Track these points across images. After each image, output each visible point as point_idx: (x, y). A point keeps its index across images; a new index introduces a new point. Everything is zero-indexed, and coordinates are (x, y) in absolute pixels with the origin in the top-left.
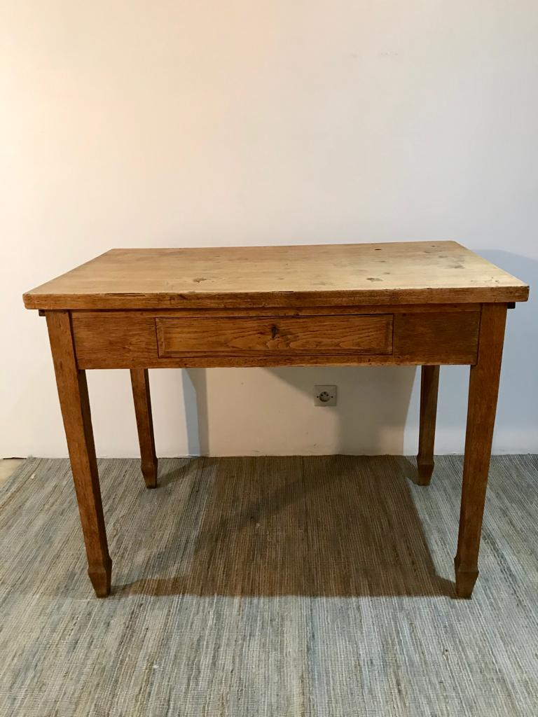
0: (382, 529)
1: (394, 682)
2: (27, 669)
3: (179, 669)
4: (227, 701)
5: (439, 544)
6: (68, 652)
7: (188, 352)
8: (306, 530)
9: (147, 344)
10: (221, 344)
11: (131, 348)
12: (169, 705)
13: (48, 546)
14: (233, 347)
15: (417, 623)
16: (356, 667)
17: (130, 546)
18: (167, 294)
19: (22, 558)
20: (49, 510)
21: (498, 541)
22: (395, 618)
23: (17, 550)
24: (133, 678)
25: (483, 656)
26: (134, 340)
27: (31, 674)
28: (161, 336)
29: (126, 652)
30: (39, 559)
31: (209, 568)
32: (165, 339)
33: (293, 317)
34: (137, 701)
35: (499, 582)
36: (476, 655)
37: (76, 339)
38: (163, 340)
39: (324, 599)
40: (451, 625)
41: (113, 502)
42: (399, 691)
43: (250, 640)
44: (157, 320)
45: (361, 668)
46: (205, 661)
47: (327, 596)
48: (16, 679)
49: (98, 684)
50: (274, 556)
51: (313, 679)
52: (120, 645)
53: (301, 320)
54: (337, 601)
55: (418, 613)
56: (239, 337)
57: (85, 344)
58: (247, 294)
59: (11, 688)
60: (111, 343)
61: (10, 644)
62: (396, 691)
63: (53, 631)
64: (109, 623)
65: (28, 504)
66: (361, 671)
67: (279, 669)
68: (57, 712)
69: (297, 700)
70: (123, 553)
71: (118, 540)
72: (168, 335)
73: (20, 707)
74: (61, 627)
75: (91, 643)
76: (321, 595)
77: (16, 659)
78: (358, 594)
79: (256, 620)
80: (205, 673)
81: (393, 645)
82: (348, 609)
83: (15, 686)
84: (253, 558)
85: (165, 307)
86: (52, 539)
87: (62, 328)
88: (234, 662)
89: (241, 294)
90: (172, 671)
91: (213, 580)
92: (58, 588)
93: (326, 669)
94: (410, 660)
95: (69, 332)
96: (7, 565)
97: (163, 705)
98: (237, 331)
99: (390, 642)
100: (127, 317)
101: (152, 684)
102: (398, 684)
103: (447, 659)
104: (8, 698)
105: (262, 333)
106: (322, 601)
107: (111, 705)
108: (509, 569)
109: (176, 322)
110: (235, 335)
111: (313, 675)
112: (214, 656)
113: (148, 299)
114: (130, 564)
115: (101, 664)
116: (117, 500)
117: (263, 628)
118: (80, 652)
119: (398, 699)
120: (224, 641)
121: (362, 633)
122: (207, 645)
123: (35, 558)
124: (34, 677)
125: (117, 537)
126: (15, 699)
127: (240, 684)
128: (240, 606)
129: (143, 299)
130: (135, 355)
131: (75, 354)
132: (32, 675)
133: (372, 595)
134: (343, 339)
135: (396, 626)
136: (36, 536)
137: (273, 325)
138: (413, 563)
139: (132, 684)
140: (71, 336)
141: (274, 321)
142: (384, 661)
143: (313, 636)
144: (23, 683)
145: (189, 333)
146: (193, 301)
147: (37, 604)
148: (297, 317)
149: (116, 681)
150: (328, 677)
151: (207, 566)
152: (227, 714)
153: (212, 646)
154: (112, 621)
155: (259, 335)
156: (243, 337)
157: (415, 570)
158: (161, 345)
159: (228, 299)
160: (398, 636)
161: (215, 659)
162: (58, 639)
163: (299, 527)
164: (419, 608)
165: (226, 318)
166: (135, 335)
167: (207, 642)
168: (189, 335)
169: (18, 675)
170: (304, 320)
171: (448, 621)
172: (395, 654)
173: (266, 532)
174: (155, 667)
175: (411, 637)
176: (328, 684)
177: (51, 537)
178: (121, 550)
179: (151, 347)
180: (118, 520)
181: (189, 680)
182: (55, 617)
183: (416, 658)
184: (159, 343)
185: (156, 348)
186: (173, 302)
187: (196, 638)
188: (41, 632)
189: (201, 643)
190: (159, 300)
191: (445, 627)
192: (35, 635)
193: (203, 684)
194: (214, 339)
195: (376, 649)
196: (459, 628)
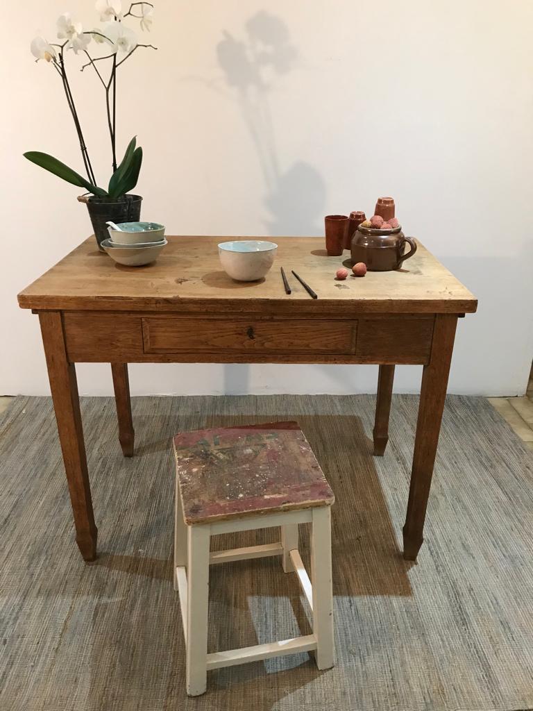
7: (171, 349)
9: (133, 341)
10: (202, 343)
11: (119, 344)
14: (213, 345)
18: (153, 298)
26: (121, 337)
28: (147, 334)
32: (150, 337)
33: (267, 320)
37: (67, 335)
38: (148, 337)
44: (143, 320)
53: (276, 323)
56: (219, 336)
57: (76, 340)
58: (226, 300)
60: (100, 340)
65: (23, 434)
72: (153, 334)
85: (151, 309)
87: (54, 325)
89: (221, 300)
95: (60, 328)
98: (217, 331)
100: (115, 317)
105: (240, 334)
109: (160, 322)
110: (216, 335)
113: (135, 302)
123: (35, 475)
129: (131, 302)
130: (123, 350)
131: (66, 349)
134: (313, 341)
137: (249, 326)
140: (62, 333)
141: (252, 324)
145: (173, 332)
146: (177, 305)
148: (272, 320)
155: (238, 336)
156: (222, 336)
158: (147, 342)
159: (210, 304)
165: (208, 319)
166: (123, 332)
168: (172, 334)
170: (278, 323)
179: (137, 344)
184: (145, 341)
185: (142, 344)
186: (158, 305)
190: (146, 303)
194: (195, 338)
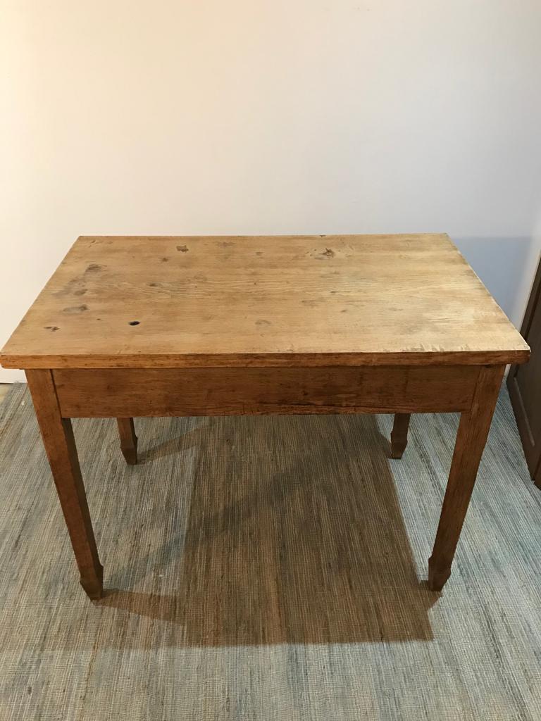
0: (337, 448)
1: (347, 581)
2: (57, 582)
4: (220, 600)
8: (274, 452)
12: (176, 605)
15: (365, 533)
16: (318, 570)
17: (124, 471)
19: (31, 485)
21: (432, 459)
22: (348, 528)
23: (25, 477)
24: (145, 585)
27: (60, 587)
29: (135, 565)
30: (46, 485)
34: (150, 604)
35: (430, 495)
41: (102, 427)
42: (351, 587)
43: (234, 551)
45: (322, 570)
46: (200, 570)
48: (48, 591)
50: (248, 476)
51: (286, 581)
52: (130, 560)
59: (46, 598)
61: (38, 562)
62: (348, 586)
64: (117, 541)
65: (24, 432)
66: (322, 573)
67: (259, 573)
68: (87, 616)
69: (273, 597)
70: (119, 478)
71: (112, 466)
73: (56, 614)
75: (104, 559)
77: (45, 574)
79: (238, 534)
80: (201, 579)
81: (347, 550)
83: (49, 596)
84: (232, 478)
88: (223, 570)
90: (175, 579)
91: (200, 500)
93: (296, 572)
94: (359, 563)
96: (19, 491)
97: (171, 605)
99: (344, 549)
101: (160, 590)
102: (350, 582)
103: (388, 561)
104: (45, 608)
108: (438, 483)
111: (285, 578)
112: (207, 566)
114: (126, 488)
116: (105, 426)
117: (243, 540)
119: (349, 593)
120: (214, 552)
121: (322, 542)
122: (200, 556)
123: (42, 484)
124: (64, 588)
125: (111, 462)
126: (51, 608)
127: (230, 587)
128: (224, 522)
132: (62, 587)
135: (349, 535)
136: (39, 462)
138: (363, 480)
139: (144, 590)
142: (339, 564)
143: (284, 546)
144: (55, 594)
147: (53, 525)
150: (296, 578)
152: (221, 610)
153: (204, 558)
154: (119, 540)
157: (364, 487)
160: (350, 544)
161: (208, 567)
163: (269, 447)
167: (200, 554)
169: (50, 588)
171: (389, 530)
172: (347, 558)
173: (240, 454)
174: (161, 576)
175: (361, 544)
176: (297, 583)
180: (109, 446)
181: (189, 585)
183: (364, 561)
188: (62, 550)
189: (195, 555)
192: (57, 554)
193: (200, 588)
195: (333, 555)
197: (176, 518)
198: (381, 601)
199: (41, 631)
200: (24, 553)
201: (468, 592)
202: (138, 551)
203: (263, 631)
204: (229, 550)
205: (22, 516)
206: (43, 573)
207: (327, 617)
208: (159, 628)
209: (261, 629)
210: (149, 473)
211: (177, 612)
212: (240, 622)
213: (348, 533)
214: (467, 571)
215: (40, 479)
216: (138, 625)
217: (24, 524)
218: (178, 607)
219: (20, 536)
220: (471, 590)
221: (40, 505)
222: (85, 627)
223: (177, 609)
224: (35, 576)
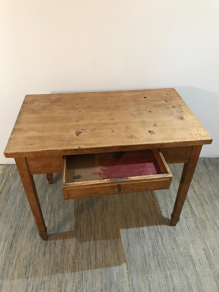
2: (30, 265)
3: (84, 261)
4: (102, 273)
5: (170, 202)
6: (43, 257)
8: (122, 198)
12: (83, 276)
13: (25, 209)
15: (164, 238)
16: (144, 257)
17: (56, 208)
18: (69, 149)
19: (16, 216)
20: (21, 191)
21: (190, 200)
22: (156, 236)
23: (13, 212)
24: (69, 266)
25: (186, 250)
27: (31, 267)
29: (64, 256)
30: (23, 215)
31: (88, 216)
34: (71, 275)
35: (191, 219)
36: (183, 250)
39: (131, 229)
40: (175, 238)
41: (46, 186)
42: (159, 265)
43: (107, 248)
45: (146, 257)
46: (93, 258)
47: (132, 228)
48: (26, 269)
49: (57, 270)
50: (111, 210)
51: (130, 262)
52: (61, 253)
54: (135, 229)
55: (164, 233)
59: (26, 274)
61: (21, 255)
62: (158, 265)
63: (36, 248)
64: (55, 243)
65: (12, 189)
66: (146, 258)
67: (118, 259)
69: (125, 271)
70: (54, 211)
73: (30, 281)
74: (38, 245)
75: (50, 253)
76: (130, 227)
77: (24, 261)
78: (143, 226)
80: (93, 262)
82: (140, 233)
83: (27, 272)
84: (104, 211)
86: (26, 206)
87: (22, 162)
88: (102, 257)
90: (82, 262)
91: (90, 222)
92: (33, 229)
93: (134, 258)
94: (162, 253)
96: (11, 218)
97: (81, 276)
99: (155, 246)
101: (75, 268)
102: (158, 263)
103: (174, 252)
104: (26, 278)
106: (130, 230)
107: (63, 277)
108: (194, 212)
111: (130, 261)
113: (61, 152)
114: (58, 217)
115: (56, 261)
117: (111, 242)
118: (47, 256)
119: (159, 268)
120: (98, 249)
121: (145, 243)
123: (21, 215)
124: (33, 268)
125: (51, 203)
126: (28, 278)
127: (106, 266)
128: (102, 233)
132: (32, 267)
133: (147, 226)
136: (19, 204)
139: (68, 268)
142: (153, 254)
143: (129, 245)
144: (29, 271)
146: (80, 151)
147: (27, 236)
149: (63, 268)
150: (135, 261)
151: (87, 216)
152: (103, 278)
153: (94, 251)
154: (56, 243)
160: (157, 243)
161: (96, 256)
162: (38, 251)
164: (164, 231)
166: (54, 162)
167: (92, 250)
169: (27, 268)
171: (174, 236)
172: (157, 251)
173: (107, 199)
174: (76, 261)
175: (162, 243)
176: (135, 264)
177: (25, 205)
178: (53, 209)
180: (49, 195)
181: (88, 265)
182: (35, 242)
183: (164, 252)
186: (71, 152)
187: (88, 248)
188: (31, 248)
189: (90, 250)
191: (173, 239)
192: (29, 250)
195: (151, 249)
196: (177, 239)
197: (80, 231)
198: (173, 272)
199: (24, 289)
200: (15, 250)
201: (210, 267)
202: (65, 249)
203: (122, 288)
204: (105, 248)
205: (13, 231)
206: (24, 260)
207: (149, 281)
208: (76, 288)
209: (121, 288)
210: (67, 209)
211: (84, 279)
212: (111, 284)
213: (156, 238)
214: (209, 257)
215: (20, 212)
216: (66, 286)
217: (14, 236)
218: (84, 277)
219: (12, 242)
220: (211, 266)
221: (20, 226)
222: (43, 287)
223: (84, 278)
224: (20, 262)
